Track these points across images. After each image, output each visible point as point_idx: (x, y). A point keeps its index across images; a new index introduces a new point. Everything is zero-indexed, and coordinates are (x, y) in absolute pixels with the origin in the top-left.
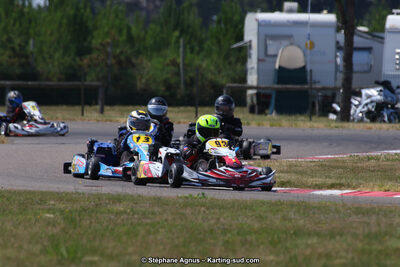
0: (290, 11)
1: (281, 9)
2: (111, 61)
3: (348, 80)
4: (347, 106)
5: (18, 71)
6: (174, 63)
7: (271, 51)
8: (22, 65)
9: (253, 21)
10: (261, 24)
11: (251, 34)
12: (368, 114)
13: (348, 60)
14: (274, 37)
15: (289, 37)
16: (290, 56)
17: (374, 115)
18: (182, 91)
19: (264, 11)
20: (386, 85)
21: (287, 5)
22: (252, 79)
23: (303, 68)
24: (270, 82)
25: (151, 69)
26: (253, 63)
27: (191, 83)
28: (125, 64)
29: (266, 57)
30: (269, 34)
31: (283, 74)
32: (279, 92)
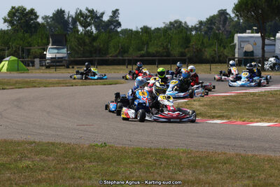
0: (249, 33)
1: (245, 32)
2: (195, 50)
3: (263, 55)
4: (263, 64)
5: (165, 54)
6: (214, 50)
7: (242, 46)
9: (237, 36)
10: (239, 37)
11: (236, 41)
12: (271, 67)
13: (263, 48)
14: (243, 42)
15: (248, 41)
16: (249, 48)
17: (273, 68)
18: (217, 59)
19: (240, 33)
20: (276, 57)
21: (248, 31)
22: (236, 56)
23: (253, 52)
24: (242, 56)
25: (208, 53)
26: (237, 50)
27: (220, 56)
28: (200, 51)
29: (241, 48)
30: (242, 40)
31: (246, 53)
32: (245, 59)
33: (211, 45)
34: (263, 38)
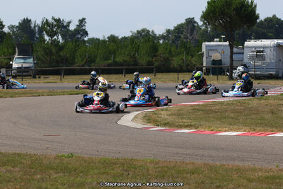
0: (217, 41)
1: (213, 41)
2: (162, 59)
3: (232, 64)
4: (232, 73)
5: (132, 63)
6: (182, 59)
7: (210, 55)
8: (134, 61)
9: (205, 44)
10: (206, 46)
11: (204, 49)
13: (231, 57)
14: (211, 50)
15: (216, 50)
16: (216, 56)
18: (185, 68)
19: (208, 41)
20: (245, 65)
21: (216, 39)
22: (204, 64)
23: (221, 60)
24: (210, 65)
25: (175, 62)
26: (204, 58)
27: (188, 65)
28: (167, 60)
29: (209, 56)
31: (214, 62)
32: (213, 68)
33: (179, 54)
34: (231, 46)
